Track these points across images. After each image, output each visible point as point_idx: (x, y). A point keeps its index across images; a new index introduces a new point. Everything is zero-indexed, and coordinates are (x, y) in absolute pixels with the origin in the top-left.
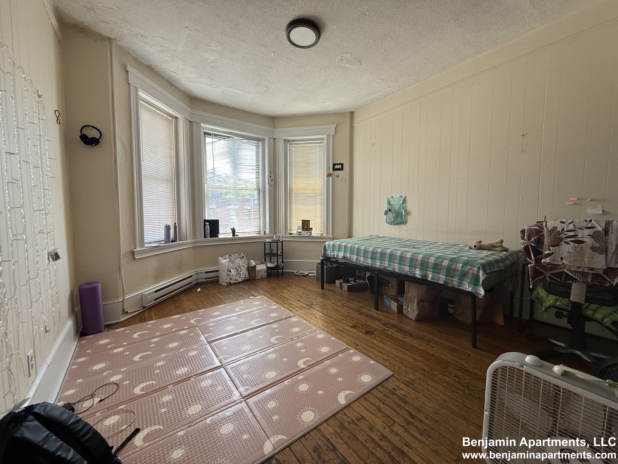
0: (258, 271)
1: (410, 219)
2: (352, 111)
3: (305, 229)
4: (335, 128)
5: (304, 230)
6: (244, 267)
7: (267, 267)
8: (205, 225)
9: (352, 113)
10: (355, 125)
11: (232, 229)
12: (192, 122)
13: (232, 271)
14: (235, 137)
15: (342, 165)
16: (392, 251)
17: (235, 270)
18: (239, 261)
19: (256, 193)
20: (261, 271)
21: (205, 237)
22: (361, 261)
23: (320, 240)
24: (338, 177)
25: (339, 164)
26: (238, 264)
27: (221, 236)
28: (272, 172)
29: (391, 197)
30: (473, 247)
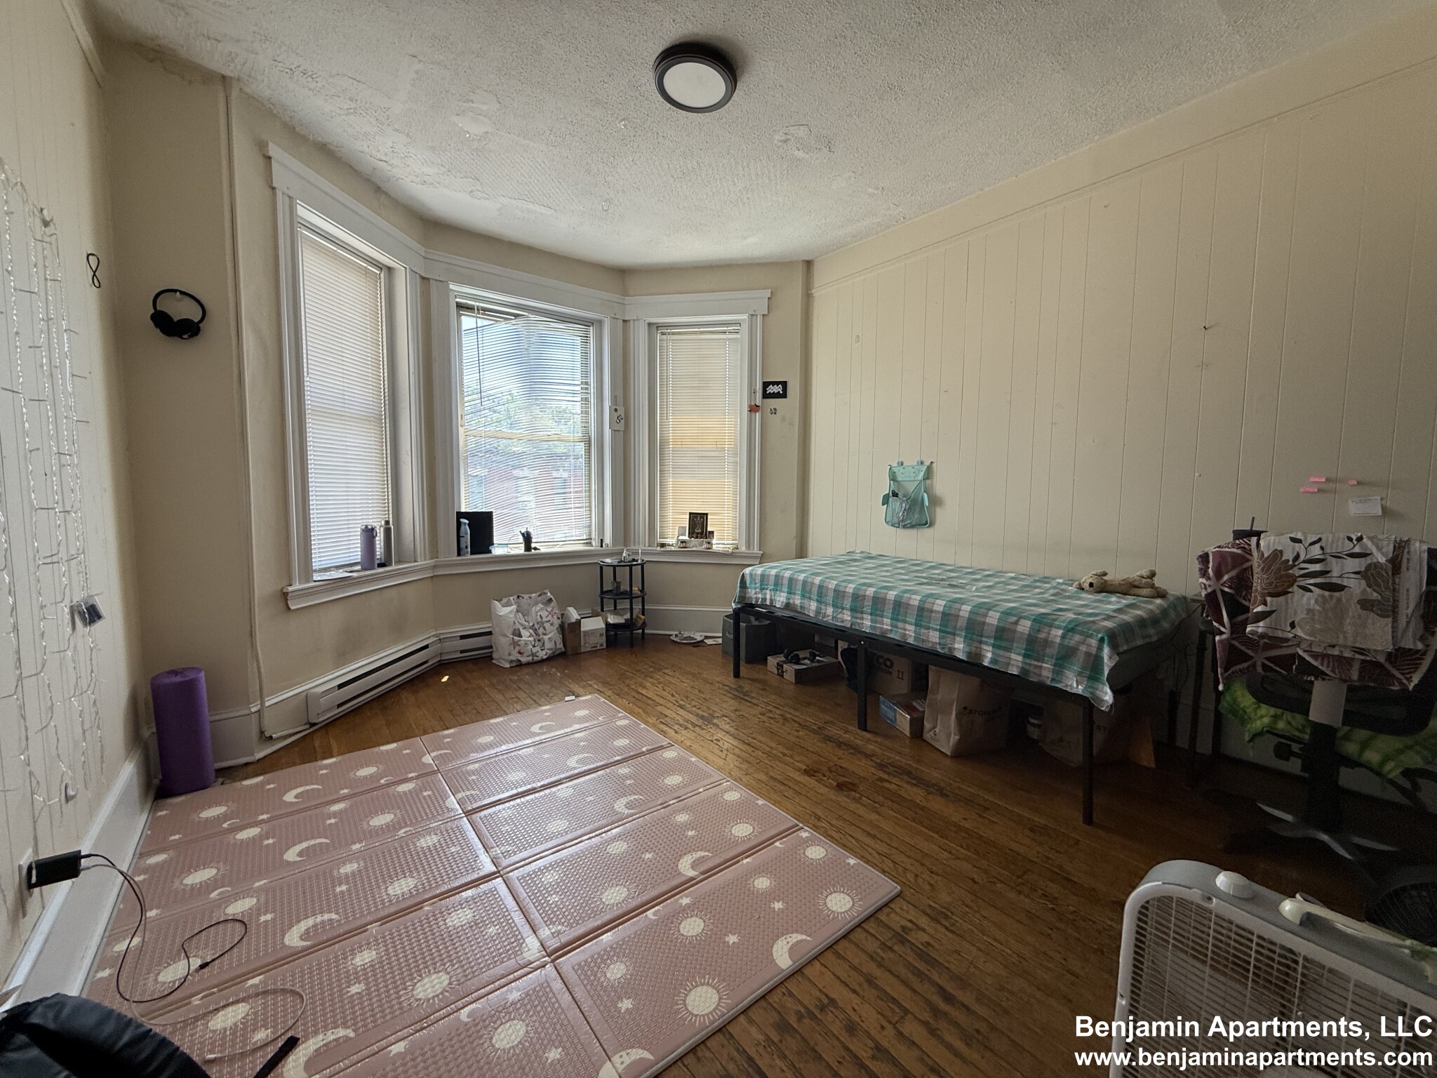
0: (586, 633)
1: (941, 514)
2: (809, 259)
3: (698, 533)
4: (769, 298)
5: (694, 536)
6: (552, 624)
7: (608, 624)
8: (459, 524)
9: (809, 264)
10: (816, 292)
11: (523, 534)
12: (428, 279)
13: (525, 633)
14: (532, 317)
15: (784, 384)
16: (901, 594)
17: (531, 631)
18: (539, 611)
19: (581, 448)
20: (593, 632)
21: (459, 554)
22: (828, 616)
23: (730, 561)
24: (775, 413)
25: (777, 383)
26: (539, 617)
27: (497, 551)
28: (620, 400)
29: (898, 463)
30: (1086, 586)
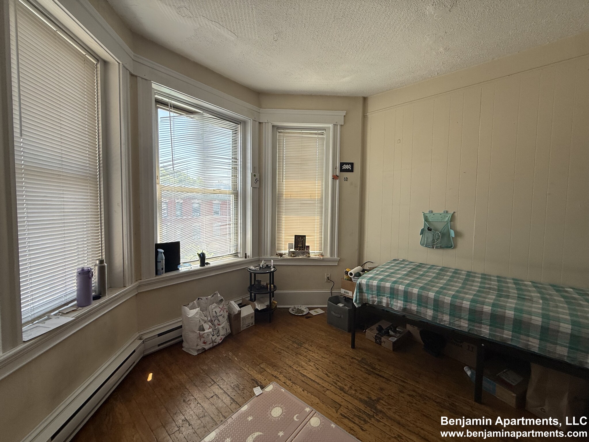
0: (244, 318)
2: (365, 96)
3: (300, 247)
4: (344, 116)
5: (298, 248)
6: (223, 317)
7: (256, 310)
8: (157, 253)
9: (365, 99)
10: (369, 115)
11: (199, 255)
12: (136, 76)
13: (206, 326)
15: (352, 164)
17: (210, 324)
18: (215, 308)
19: (232, 197)
20: (248, 316)
21: (157, 274)
24: (347, 180)
25: (348, 164)
26: (214, 312)
27: (183, 269)
28: (257, 170)
